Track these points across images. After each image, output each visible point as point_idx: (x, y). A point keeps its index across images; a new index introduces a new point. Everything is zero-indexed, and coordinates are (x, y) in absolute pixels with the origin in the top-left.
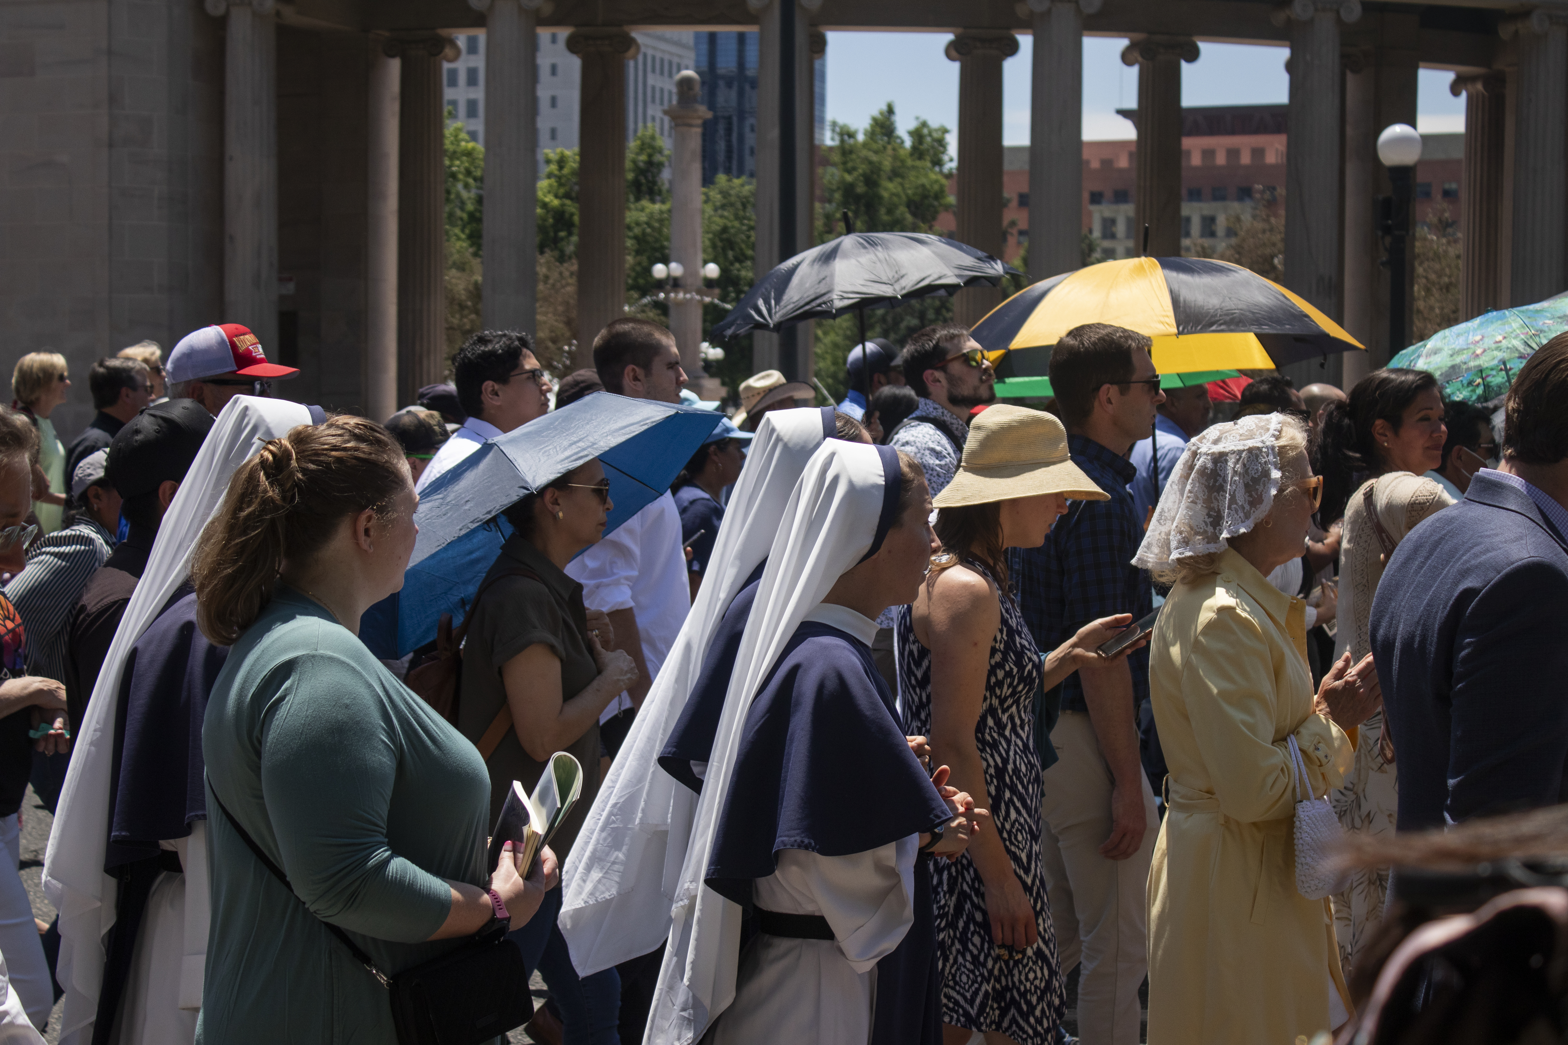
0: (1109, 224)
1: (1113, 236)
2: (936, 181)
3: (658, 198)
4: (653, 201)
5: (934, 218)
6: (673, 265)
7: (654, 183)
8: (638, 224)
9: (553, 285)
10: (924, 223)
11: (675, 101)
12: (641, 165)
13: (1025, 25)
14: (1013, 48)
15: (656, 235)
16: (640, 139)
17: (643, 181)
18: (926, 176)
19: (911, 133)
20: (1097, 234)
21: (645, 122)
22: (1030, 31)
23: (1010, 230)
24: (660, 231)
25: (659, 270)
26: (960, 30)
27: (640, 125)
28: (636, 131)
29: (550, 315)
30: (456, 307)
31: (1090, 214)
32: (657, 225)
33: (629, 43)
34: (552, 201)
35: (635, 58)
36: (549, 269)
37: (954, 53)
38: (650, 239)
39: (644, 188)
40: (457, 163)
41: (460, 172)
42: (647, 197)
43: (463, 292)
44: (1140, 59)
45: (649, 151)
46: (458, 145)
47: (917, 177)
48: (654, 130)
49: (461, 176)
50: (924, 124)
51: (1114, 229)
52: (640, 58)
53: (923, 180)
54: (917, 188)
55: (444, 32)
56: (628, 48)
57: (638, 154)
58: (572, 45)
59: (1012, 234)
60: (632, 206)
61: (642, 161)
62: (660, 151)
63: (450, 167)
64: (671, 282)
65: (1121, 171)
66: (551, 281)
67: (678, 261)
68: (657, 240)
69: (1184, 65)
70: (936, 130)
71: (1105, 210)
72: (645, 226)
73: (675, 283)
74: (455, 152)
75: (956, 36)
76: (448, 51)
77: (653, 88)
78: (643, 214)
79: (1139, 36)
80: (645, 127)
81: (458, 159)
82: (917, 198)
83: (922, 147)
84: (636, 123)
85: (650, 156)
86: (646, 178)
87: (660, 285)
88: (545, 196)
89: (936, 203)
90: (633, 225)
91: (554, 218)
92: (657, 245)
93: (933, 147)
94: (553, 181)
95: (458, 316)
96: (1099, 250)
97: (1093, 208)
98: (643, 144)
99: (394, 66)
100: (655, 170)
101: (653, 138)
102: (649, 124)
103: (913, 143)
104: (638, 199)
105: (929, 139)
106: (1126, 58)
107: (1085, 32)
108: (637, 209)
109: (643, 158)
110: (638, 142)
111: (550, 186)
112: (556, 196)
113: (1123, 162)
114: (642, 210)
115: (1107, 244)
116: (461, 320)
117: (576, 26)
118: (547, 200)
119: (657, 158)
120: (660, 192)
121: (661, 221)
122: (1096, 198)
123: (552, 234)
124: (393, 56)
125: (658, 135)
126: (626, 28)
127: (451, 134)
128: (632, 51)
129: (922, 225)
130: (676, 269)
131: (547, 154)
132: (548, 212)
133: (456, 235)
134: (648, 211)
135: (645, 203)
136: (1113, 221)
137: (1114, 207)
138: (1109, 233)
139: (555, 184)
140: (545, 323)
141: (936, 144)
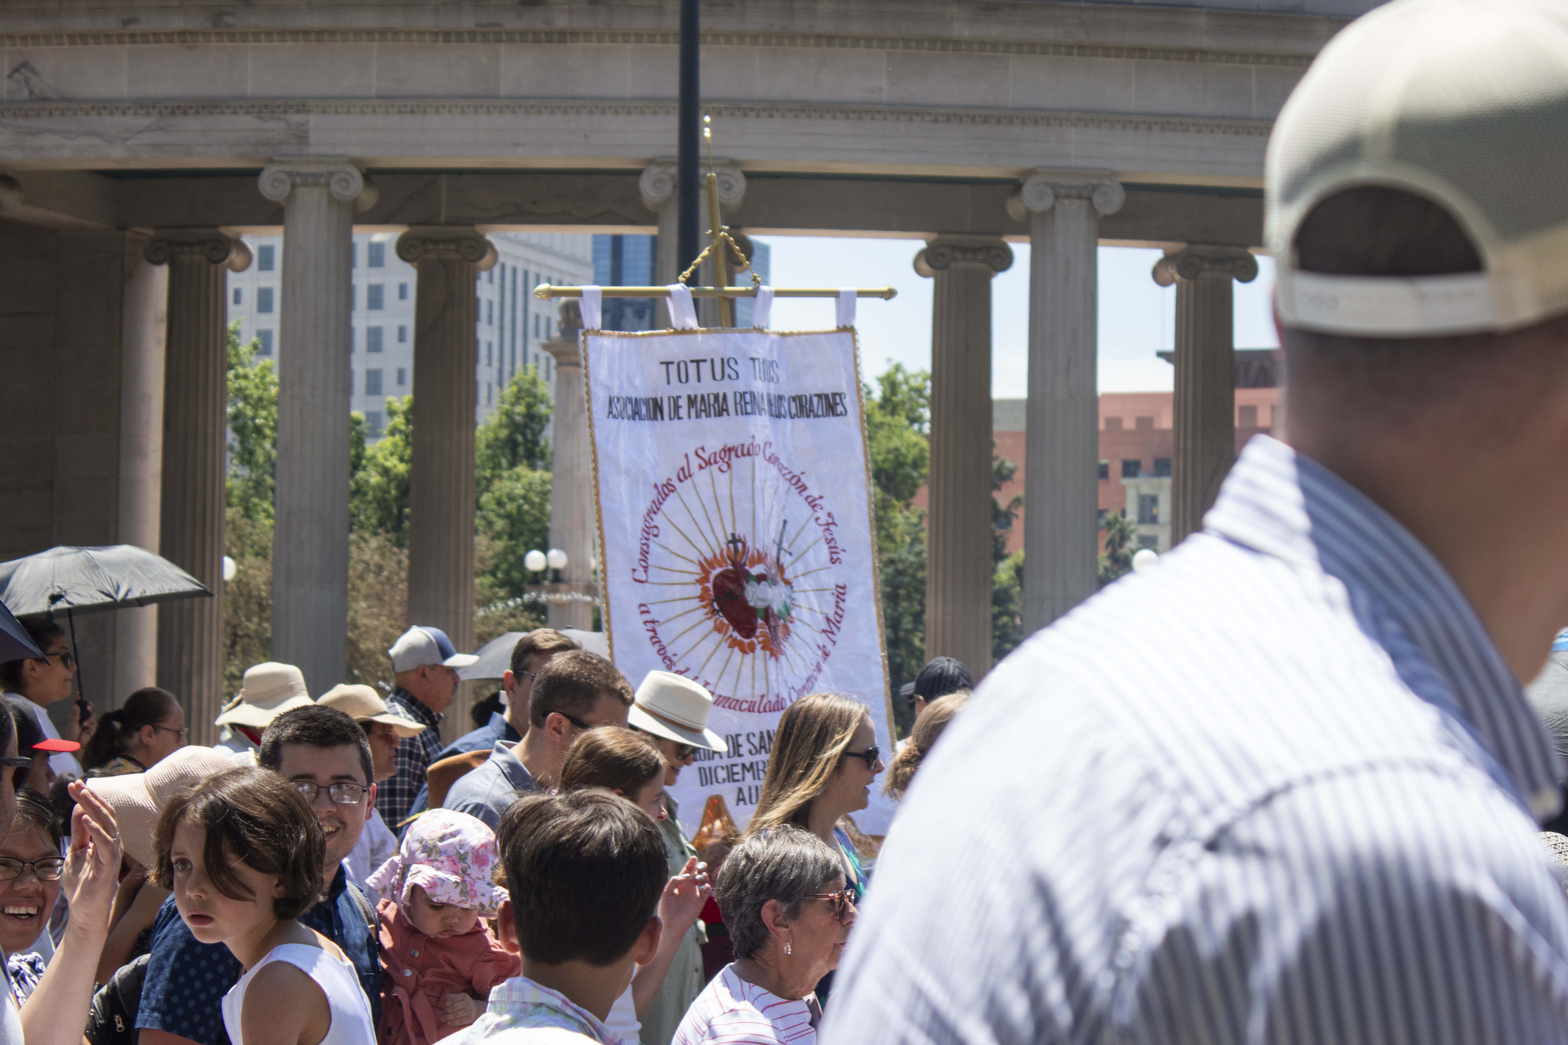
0: (1148, 503)
1: (1154, 520)
2: (916, 444)
3: (540, 463)
4: (533, 467)
5: (912, 494)
6: (553, 553)
7: (536, 443)
8: (511, 498)
9: (388, 578)
10: (898, 499)
11: (555, 333)
12: (518, 419)
13: (1021, 229)
14: (1005, 261)
15: (535, 512)
16: (516, 383)
17: (520, 438)
18: (901, 437)
19: (881, 380)
20: (1132, 516)
21: (525, 361)
22: (1027, 238)
23: (1014, 511)
24: (541, 507)
25: (535, 560)
26: (933, 236)
27: (519, 364)
28: (512, 373)
29: (383, 619)
30: (255, 608)
31: (1123, 490)
32: (537, 500)
33: (483, 248)
34: (395, 466)
35: (490, 268)
36: (383, 556)
37: (925, 267)
38: (528, 518)
39: (521, 450)
40: (264, 413)
41: (267, 426)
42: (525, 462)
43: (263, 587)
44: (1177, 277)
45: (529, 400)
46: (265, 389)
47: (889, 438)
48: (536, 373)
49: (268, 432)
50: (898, 368)
51: (1155, 511)
52: (497, 270)
53: (895, 443)
54: (889, 452)
55: (229, 231)
56: (482, 256)
57: (513, 404)
58: (405, 250)
59: (1017, 516)
60: (505, 474)
61: (519, 414)
62: (543, 400)
63: (253, 419)
64: (550, 576)
65: (1163, 432)
66: (385, 573)
67: (561, 547)
68: (537, 520)
69: (1237, 285)
70: (915, 376)
71: (1144, 484)
72: (521, 501)
73: (556, 577)
74: (260, 399)
75: (929, 244)
76: (235, 257)
77: (537, 317)
78: (519, 485)
79: (1176, 247)
80: (525, 368)
81: (264, 408)
82: (887, 466)
83: (895, 399)
84: (513, 363)
85: (529, 406)
86: (524, 436)
87: (537, 579)
88: (386, 459)
89: (915, 474)
90: (505, 499)
91: (398, 488)
92: (537, 527)
93: (911, 399)
94: (398, 438)
95: (255, 620)
96: (1134, 537)
97: (1126, 482)
98: (520, 390)
99: (161, 275)
100: (537, 427)
101: (534, 382)
102: (531, 365)
103: (884, 393)
104: (512, 464)
105: (905, 388)
106: (1158, 275)
107: (1101, 241)
108: (510, 478)
109: (520, 409)
110: (515, 388)
111: (395, 445)
112: (402, 460)
113: (1166, 421)
114: (518, 478)
115: (1145, 530)
116: (260, 625)
117: (410, 224)
118: (388, 464)
119: (542, 409)
120: (543, 455)
121: (544, 494)
122: (1131, 469)
123: (395, 511)
124: (159, 263)
125: (541, 378)
126: (479, 228)
127: (256, 375)
128: (487, 259)
129: (895, 502)
130: (557, 558)
131: (390, 403)
132: (390, 481)
133: (265, 511)
134: (524, 481)
135: (521, 469)
136: (1154, 500)
137: (1155, 481)
138: (1148, 516)
139: (401, 444)
140: (376, 629)
141: (914, 395)
